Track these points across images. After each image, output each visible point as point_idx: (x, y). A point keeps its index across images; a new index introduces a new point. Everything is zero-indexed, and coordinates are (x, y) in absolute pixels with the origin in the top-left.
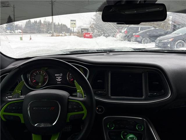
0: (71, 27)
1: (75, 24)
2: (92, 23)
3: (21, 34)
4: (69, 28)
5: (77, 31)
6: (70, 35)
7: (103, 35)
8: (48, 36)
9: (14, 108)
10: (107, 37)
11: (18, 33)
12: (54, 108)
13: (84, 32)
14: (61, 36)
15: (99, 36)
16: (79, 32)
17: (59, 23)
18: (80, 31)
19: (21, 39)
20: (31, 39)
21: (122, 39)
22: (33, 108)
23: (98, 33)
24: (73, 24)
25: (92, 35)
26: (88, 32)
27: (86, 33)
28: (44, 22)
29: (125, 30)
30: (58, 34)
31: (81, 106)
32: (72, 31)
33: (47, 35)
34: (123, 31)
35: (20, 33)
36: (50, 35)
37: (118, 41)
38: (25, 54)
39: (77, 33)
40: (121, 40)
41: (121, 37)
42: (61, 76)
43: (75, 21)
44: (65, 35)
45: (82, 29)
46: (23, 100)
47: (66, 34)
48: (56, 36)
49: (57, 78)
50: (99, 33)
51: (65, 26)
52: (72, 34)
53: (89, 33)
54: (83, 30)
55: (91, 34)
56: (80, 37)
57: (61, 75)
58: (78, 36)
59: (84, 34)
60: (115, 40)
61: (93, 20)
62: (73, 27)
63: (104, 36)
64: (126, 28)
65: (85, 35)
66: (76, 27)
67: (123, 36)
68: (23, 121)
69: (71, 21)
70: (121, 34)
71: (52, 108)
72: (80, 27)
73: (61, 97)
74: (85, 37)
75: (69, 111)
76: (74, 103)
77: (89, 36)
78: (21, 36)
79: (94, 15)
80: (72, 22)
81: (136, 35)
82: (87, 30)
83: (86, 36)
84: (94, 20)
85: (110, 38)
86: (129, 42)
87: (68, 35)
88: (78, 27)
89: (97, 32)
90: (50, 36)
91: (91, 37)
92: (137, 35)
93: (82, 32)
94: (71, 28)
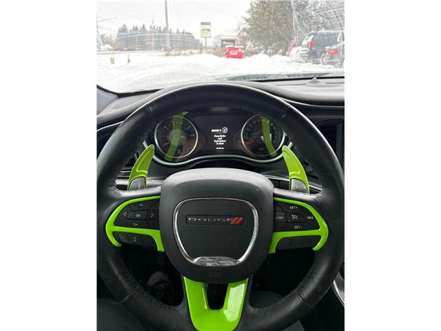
0: (202, 37)
1: (208, 30)
2: (241, 28)
3: (111, 52)
4: (198, 40)
5: (212, 45)
6: (201, 53)
7: (263, 52)
8: (159, 56)
9: (139, 216)
10: (270, 55)
11: (105, 51)
12: (241, 219)
13: (227, 46)
14: (185, 54)
15: (256, 53)
16: (217, 46)
17: (178, 30)
18: (219, 44)
19: (112, 61)
20: (129, 61)
21: (301, 60)
22: (186, 219)
23: (253, 49)
24: (206, 31)
25: (243, 52)
26: (234, 45)
27: (231, 49)
28: (151, 27)
29: (310, 40)
30: (178, 52)
31: (311, 215)
32: (204, 45)
33: (157, 54)
34: (305, 43)
35: (110, 50)
36: (164, 54)
37: (294, 64)
38: (137, 84)
39: (214, 49)
40: (300, 62)
41: (301, 54)
42: (224, 134)
43: (208, 24)
44: (192, 53)
45: (222, 41)
46: (159, 194)
47: (193, 51)
48: (175, 55)
49: (217, 139)
50: (256, 48)
51: (190, 35)
52: (204, 51)
53: (237, 49)
54: (224, 43)
55: (240, 50)
56: (220, 56)
57: (225, 130)
58: (215, 54)
59: (227, 50)
60: (288, 62)
61: (245, 22)
62: (206, 38)
63: (265, 53)
64: (312, 36)
65: (229, 52)
66: (210, 37)
67: (305, 52)
68: (160, 248)
69: (202, 24)
70: (300, 48)
71: (236, 218)
72: (219, 36)
73: (257, 190)
74: (228, 56)
75: (278, 227)
76: (292, 208)
77: (235, 54)
78: (112, 56)
79: (248, 10)
80: (204, 27)
81: (331, 50)
82: (233, 41)
83: (231, 53)
84: (247, 20)
85: (278, 57)
86: (315, 65)
87: (198, 53)
88: (215, 38)
89: (252, 46)
90: (163, 56)
91: (239, 56)
92: (334, 50)
93: (223, 46)
94: (201, 39)
